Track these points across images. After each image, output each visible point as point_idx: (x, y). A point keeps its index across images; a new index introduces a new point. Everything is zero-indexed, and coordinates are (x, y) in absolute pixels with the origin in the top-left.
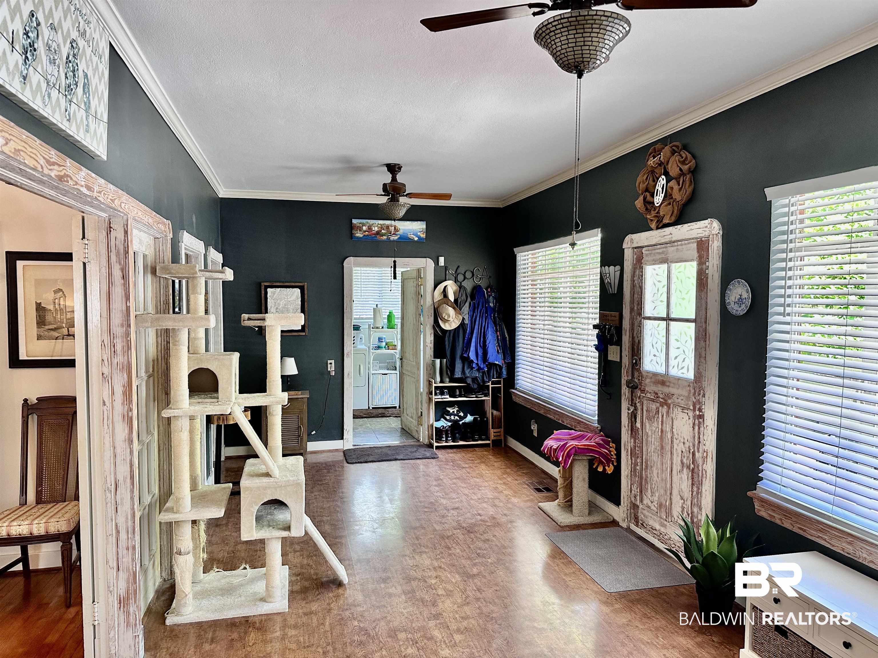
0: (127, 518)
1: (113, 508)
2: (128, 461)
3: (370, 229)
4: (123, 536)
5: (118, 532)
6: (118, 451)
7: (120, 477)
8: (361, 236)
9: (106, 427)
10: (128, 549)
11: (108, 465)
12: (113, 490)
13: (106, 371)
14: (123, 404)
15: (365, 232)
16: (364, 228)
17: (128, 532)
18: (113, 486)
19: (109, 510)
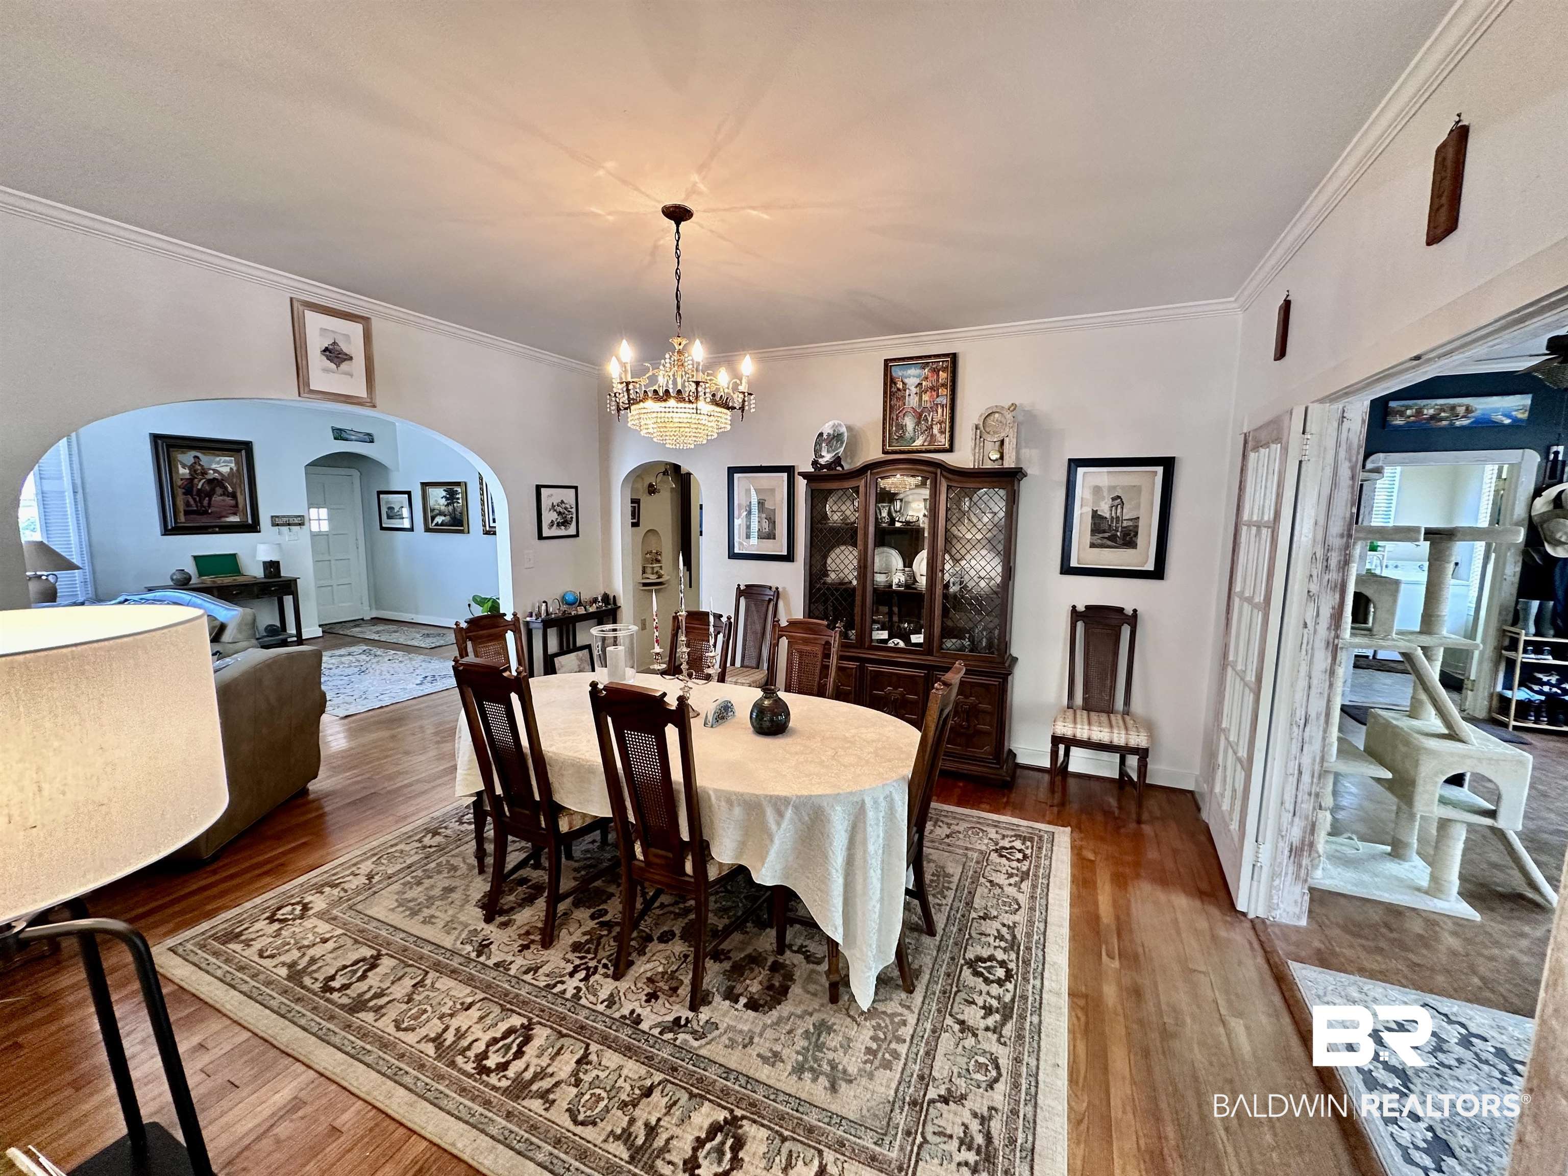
0: (1314, 760)
1: (1300, 745)
2: (1326, 695)
3: (1419, 412)
4: (1306, 778)
5: (1300, 773)
6: (1315, 682)
7: (1313, 714)
8: (1402, 423)
9: (1304, 652)
10: (1310, 794)
11: (1300, 695)
12: (1302, 726)
13: (1314, 588)
14: (1329, 629)
15: (1409, 417)
16: (1409, 412)
17: (1313, 776)
18: (1303, 721)
19: (1294, 746)
